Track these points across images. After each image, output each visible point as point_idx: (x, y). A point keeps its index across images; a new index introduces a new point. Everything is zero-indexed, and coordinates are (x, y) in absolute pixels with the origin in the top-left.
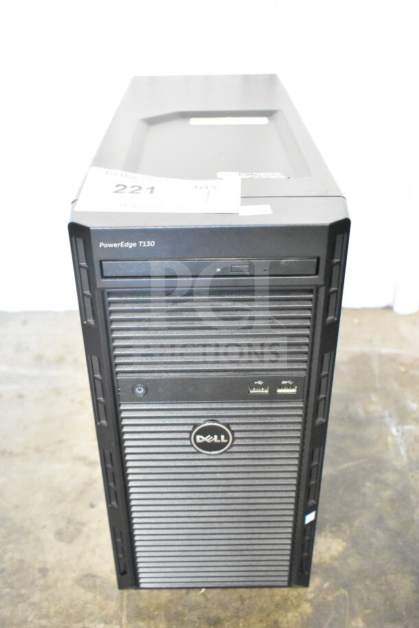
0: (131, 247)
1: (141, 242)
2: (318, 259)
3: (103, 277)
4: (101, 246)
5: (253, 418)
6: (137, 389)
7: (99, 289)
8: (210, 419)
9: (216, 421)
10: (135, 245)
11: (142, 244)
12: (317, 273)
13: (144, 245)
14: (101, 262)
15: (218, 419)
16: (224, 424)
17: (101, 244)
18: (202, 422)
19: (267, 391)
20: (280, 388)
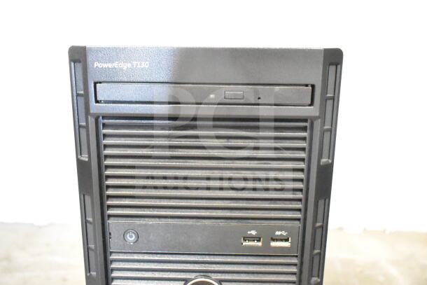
0: (125, 68)
1: (135, 63)
2: (313, 86)
3: (97, 102)
4: (95, 66)
5: (245, 275)
6: (128, 235)
7: (93, 115)
8: (202, 274)
9: (208, 277)
10: (129, 65)
11: (137, 65)
12: (312, 104)
13: (139, 66)
14: (95, 84)
15: (209, 274)
16: (215, 280)
17: (96, 64)
18: (193, 277)
19: (260, 244)
20: (273, 240)
